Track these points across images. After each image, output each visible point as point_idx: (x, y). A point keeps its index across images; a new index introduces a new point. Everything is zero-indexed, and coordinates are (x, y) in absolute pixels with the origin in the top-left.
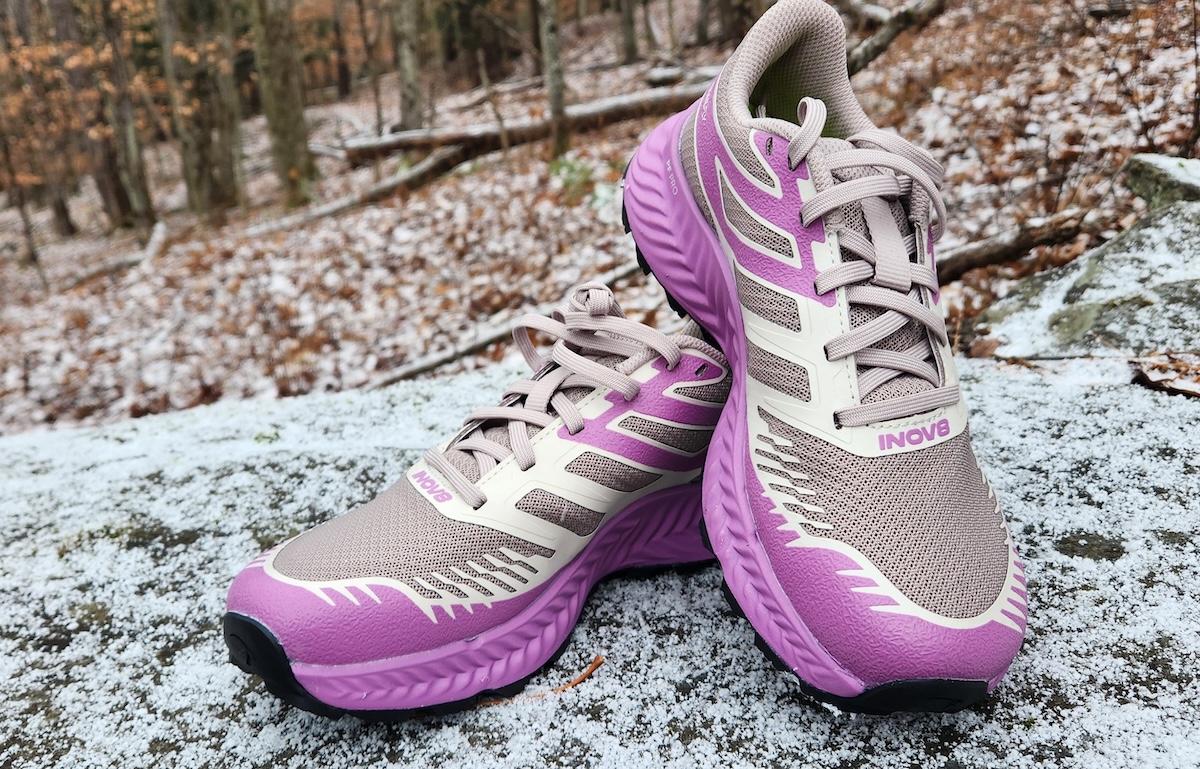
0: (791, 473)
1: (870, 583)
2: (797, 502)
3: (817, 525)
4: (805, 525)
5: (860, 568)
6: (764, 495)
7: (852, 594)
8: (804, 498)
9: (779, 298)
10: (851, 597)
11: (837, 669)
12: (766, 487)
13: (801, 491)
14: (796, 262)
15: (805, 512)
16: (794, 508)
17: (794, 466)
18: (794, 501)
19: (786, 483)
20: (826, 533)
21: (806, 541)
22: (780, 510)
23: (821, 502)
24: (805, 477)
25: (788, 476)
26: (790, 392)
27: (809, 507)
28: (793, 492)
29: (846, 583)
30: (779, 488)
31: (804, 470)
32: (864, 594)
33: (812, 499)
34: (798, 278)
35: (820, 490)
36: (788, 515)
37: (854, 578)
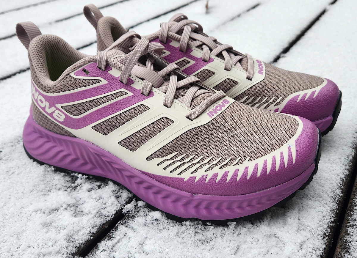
0: (255, 102)
1: (305, 95)
3: (278, 101)
4: (276, 105)
5: (299, 95)
7: (307, 100)
8: (267, 101)
9: (200, 74)
10: (308, 101)
11: (323, 120)
13: (263, 101)
14: (193, 62)
15: (271, 103)
16: (267, 106)
17: (254, 100)
18: (265, 105)
20: (283, 100)
21: (281, 107)
23: (271, 96)
24: (260, 98)
25: (256, 104)
26: (231, 87)
28: (262, 104)
29: (302, 100)
31: (258, 97)
32: (309, 97)
33: (268, 99)
34: (198, 65)
35: (267, 95)
37: (302, 98)
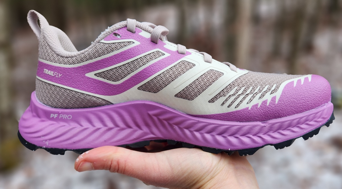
0: (247, 93)
2: (261, 94)
3: (273, 88)
4: (271, 93)
6: (250, 109)
8: (260, 91)
12: (247, 106)
15: (266, 92)
16: (263, 95)
18: (259, 95)
19: (250, 96)
21: (278, 94)
22: (260, 102)
23: (264, 85)
27: (264, 90)
28: (255, 95)
30: (251, 100)
33: (261, 88)
36: (264, 99)
